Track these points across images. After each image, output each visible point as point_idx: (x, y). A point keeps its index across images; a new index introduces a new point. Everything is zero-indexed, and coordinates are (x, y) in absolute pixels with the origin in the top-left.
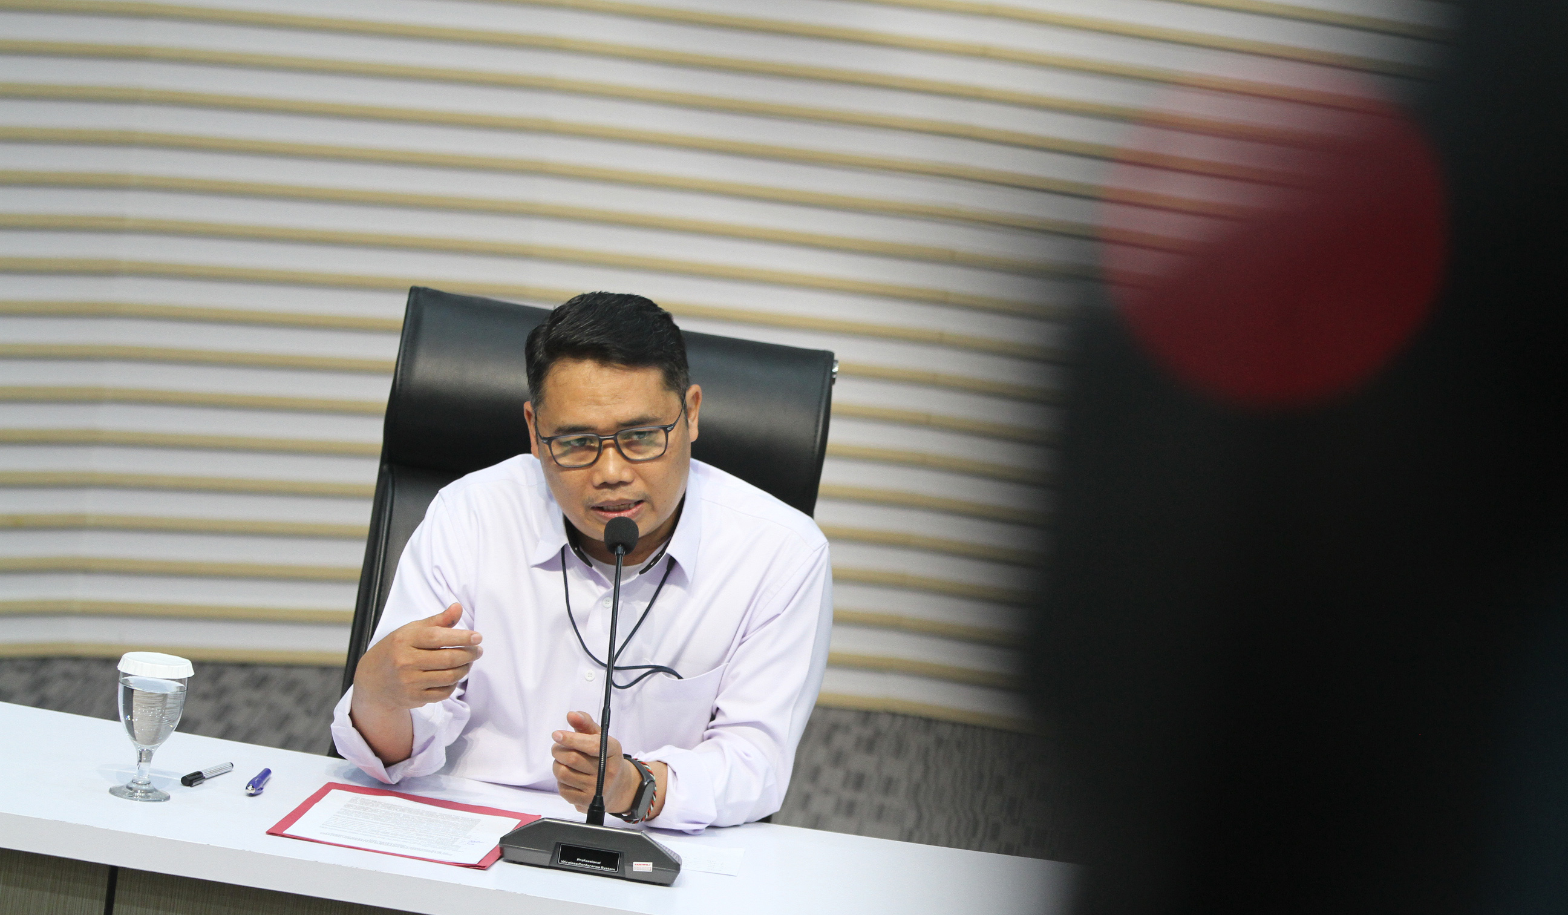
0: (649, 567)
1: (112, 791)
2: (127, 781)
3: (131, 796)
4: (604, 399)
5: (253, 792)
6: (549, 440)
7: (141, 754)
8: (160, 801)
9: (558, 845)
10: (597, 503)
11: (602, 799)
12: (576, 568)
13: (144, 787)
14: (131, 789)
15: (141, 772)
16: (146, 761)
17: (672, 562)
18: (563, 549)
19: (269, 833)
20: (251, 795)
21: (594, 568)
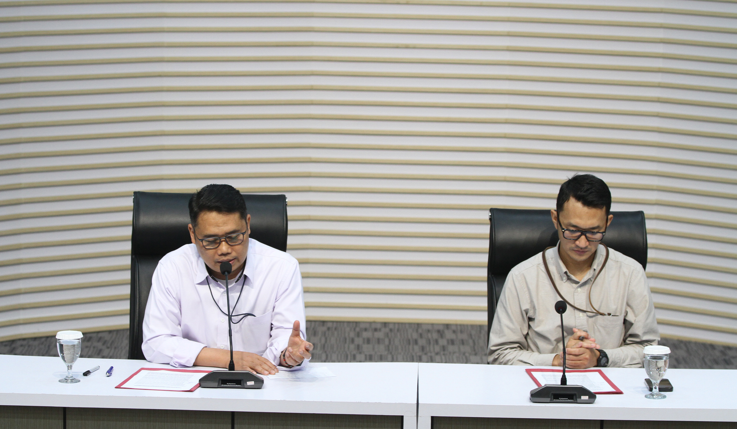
0: (238, 280)
1: (60, 381)
2: (65, 377)
3: (67, 382)
4: (220, 225)
5: (109, 375)
6: (202, 240)
7: (68, 367)
8: (77, 382)
9: (220, 379)
10: (220, 260)
11: (233, 361)
12: (212, 284)
13: (71, 378)
14: (66, 379)
15: (69, 373)
16: (70, 369)
17: (246, 277)
18: (207, 278)
19: (116, 388)
20: (108, 376)
21: (219, 282)
